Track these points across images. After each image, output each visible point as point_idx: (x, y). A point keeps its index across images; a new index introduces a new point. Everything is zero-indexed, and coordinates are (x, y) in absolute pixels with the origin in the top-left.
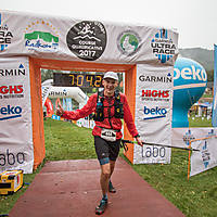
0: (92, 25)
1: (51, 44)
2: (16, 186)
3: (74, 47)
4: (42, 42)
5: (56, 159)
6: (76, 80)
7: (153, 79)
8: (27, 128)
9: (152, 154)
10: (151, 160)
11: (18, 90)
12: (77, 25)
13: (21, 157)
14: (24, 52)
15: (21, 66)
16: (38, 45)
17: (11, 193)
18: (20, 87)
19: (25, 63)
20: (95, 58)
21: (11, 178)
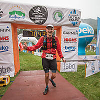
0: (41, 7)
1: (21, 17)
2: (7, 83)
3: (32, 18)
4: (17, 16)
5: (25, 70)
6: (33, 34)
7: (69, 33)
8: (11, 56)
9: (69, 67)
10: (68, 70)
12: (34, 8)
13: (8, 69)
14: (9, 21)
15: (8, 27)
16: (16, 17)
17: (5, 86)
18: (7, 37)
20: (42, 23)
21: (4, 79)
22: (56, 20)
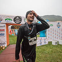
11: (4, 30)
19: (5, 25)
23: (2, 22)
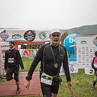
6: (28, 47)
22: (41, 38)
23: (8, 39)
